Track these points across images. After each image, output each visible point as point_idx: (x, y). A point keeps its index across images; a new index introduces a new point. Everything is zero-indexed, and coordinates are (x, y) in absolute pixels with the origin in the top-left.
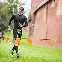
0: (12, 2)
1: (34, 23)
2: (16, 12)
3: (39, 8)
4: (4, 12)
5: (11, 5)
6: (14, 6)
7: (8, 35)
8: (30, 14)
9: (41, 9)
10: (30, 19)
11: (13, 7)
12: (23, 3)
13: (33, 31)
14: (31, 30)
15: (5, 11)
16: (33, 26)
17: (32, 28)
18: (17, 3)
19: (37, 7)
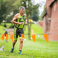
1: (50, 16)
2: (30, 6)
4: (17, 7)
8: (45, 7)
10: (46, 13)
13: (50, 26)
14: (48, 24)
15: (18, 5)
16: (50, 21)
17: (49, 22)
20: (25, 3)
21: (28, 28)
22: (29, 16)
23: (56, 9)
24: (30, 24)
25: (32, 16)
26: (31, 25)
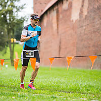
0: (6, 6)
2: (12, 20)
3: (46, 12)
5: (4, 10)
6: (9, 11)
7: (3, 55)
9: (48, 13)
11: (6, 12)
12: (21, 6)
18: (12, 6)
19: (42, 11)
20: (5, 17)
21: (11, 50)
22: (12, 34)
23: (47, 23)
24: (12, 45)
25: (15, 34)
26: (14, 46)
